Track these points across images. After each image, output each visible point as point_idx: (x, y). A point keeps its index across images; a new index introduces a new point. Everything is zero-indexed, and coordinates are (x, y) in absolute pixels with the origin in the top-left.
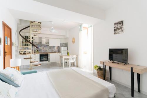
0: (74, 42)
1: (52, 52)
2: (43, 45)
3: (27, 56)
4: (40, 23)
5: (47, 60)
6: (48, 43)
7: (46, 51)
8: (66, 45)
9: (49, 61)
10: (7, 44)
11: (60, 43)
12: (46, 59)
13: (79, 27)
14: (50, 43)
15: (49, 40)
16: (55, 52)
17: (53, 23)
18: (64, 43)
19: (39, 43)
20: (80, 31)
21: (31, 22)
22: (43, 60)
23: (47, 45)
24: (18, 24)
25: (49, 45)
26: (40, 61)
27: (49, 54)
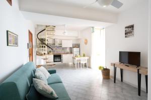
0: (86, 43)
1: (65, 53)
2: (56, 46)
3: (44, 57)
5: (60, 61)
6: (61, 44)
7: (59, 52)
8: (78, 46)
11: (72, 44)
15: (61, 41)
16: (67, 53)
17: (66, 26)
19: (52, 45)
20: (92, 32)
21: (47, 26)
25: (61, 46)
27: (62, 55)
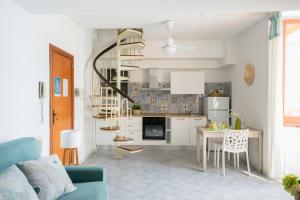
0: (250, 81)
1: (179, 114)
2: (154, 91)
3: (108, 122)
4: (141, 30)
5: (163, 138)
6: (169, 85)
7: (163, 110)
8: (224, 90)
9: (169, 141)
10: (59, 95)
11: (206, 84)
12: (160, 134)
13: (270, 23)
14: (172, 85)
15: (169, 75)
16: (188, 114)
17: (171, 25)
18: (219, 84)
19: (143, 86)
20: (270, 38)
21: (120, 32)
22: (151, 135)
23: (165, 92)
24: (94, 41)
25: (169, 92)
26: (144, 137)
27: (169, 119)
